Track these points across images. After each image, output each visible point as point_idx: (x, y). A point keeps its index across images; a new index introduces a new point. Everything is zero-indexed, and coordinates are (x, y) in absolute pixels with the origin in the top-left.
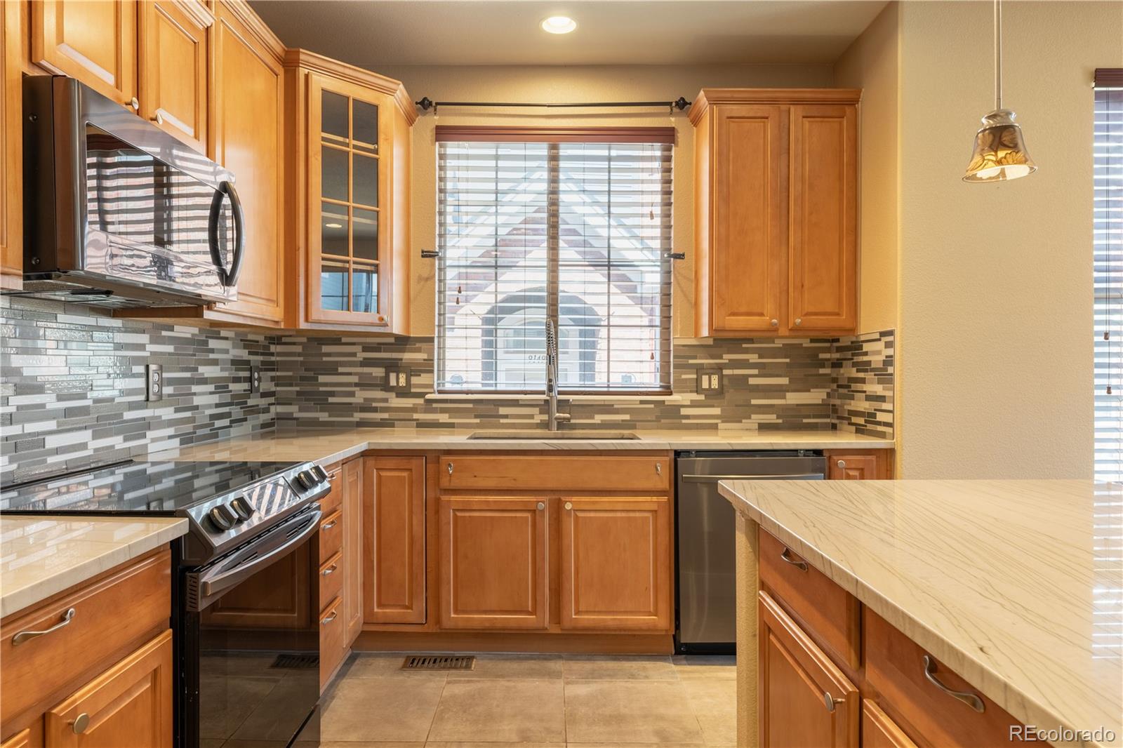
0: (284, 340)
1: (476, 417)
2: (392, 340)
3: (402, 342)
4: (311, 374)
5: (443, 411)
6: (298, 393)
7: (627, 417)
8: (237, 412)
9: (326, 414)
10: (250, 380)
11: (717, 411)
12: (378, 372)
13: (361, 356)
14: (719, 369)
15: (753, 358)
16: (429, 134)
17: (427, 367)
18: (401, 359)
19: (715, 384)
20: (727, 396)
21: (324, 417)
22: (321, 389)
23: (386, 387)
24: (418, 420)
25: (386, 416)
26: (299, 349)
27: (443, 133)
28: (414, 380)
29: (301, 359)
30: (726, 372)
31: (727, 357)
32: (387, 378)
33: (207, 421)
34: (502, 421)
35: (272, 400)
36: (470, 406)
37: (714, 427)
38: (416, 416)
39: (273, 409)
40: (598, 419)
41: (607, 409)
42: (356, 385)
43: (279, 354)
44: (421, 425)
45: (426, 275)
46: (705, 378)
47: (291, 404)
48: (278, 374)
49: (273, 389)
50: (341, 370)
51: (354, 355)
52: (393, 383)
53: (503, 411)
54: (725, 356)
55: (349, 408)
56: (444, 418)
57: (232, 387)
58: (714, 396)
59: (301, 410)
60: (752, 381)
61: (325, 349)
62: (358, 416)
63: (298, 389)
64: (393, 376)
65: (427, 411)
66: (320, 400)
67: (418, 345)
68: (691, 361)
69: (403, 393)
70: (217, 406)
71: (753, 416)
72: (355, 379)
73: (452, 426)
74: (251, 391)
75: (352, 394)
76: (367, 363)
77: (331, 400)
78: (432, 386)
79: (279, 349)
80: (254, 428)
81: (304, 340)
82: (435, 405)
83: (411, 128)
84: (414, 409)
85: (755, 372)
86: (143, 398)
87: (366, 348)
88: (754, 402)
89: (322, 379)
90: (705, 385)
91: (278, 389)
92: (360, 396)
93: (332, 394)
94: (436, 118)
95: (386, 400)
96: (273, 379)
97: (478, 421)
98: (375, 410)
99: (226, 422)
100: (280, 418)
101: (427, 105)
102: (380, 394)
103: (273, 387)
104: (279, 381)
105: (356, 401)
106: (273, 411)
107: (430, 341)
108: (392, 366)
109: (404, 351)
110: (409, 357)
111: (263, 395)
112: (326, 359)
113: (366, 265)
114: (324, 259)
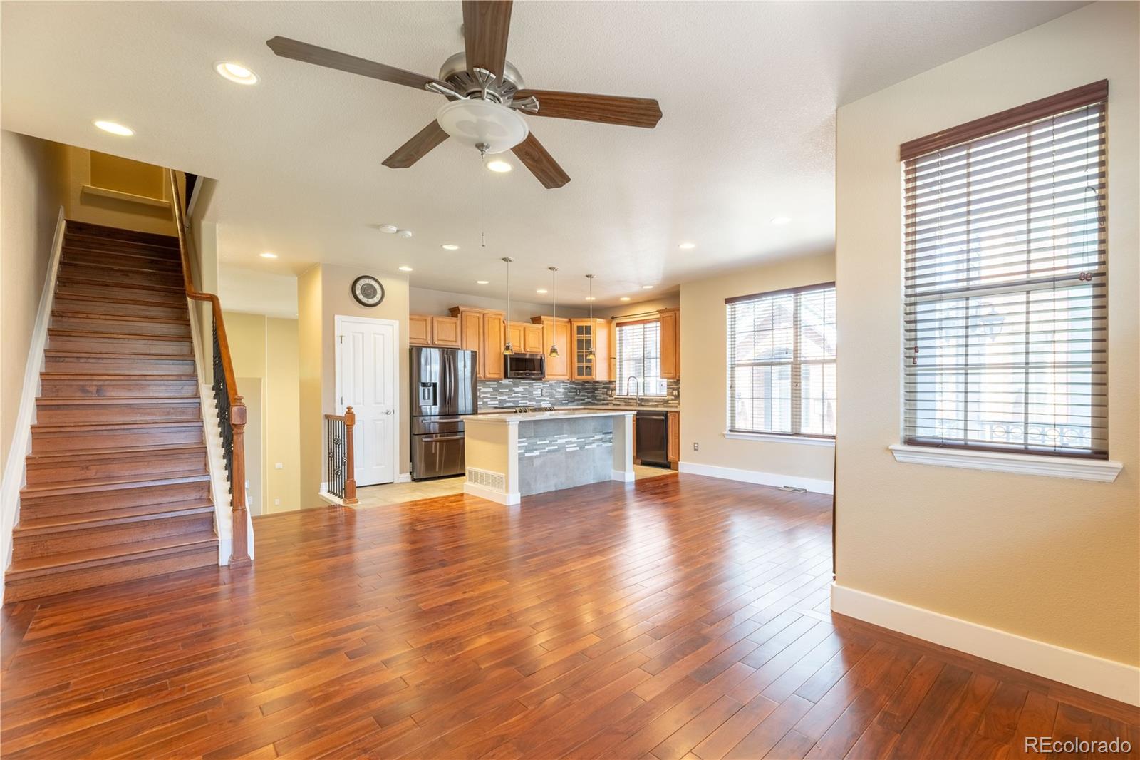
1: (624, 402)
2: (608, 382)
3: (611, 382)
4: (593, 390)
5: (618, 401)
7: (656, 403)
8: (570, 399)
10: (576, 392)
11: (677, 402)
12: (606, 390)
13: (602, 386)
16: (614, 325)
17: (614, 389)
19: (676, 393)
21: (596, 402)
22: (595, 395)
23: (606, 394)
25: (607, 402)
26: (588, 384)
27: (618, 325)
28: (613, 392)
29: (590, 387)
32: (606, 392)
33: (560, 401)
34: (629, 404)
35: (586, 397)
36: (622, 398)
38: (613, 402)
40: (650, 404)
41: (652, 400)
42: (602, 394)
43: (586, 386)
44: (614, 405)
45: (615, 364)
46: (674, 392)
47: (590, 398)
50: (598, 390)
51: (600, 386)
52: (608, 393)
55: (600, 400)
56: (618, 403)
57: (568, 394)
58: (676, 397)
59: (592, 400)
61: (596, 384)
62: (602, 402)
63: (591, 395)
64: (609, 391)
65: (615, 401)
66: (594, 397)
67: (613, 383)
68: (671, 387)
69: (611, 396)
70: (563, 398)
72: (601, 392)
73: (619, 405)
74: (576, 395)
75: (601, 396)
76: (603, 388)
78: (616, 394)
79: (586, 384)
80: (577, 404)
81: (590, 382)
82: (617, 399)
83: (611, 325)
86: (541, 395)
87: (604, 384)
89: (595, 392)
90: (674, 394)
91: (588, 395)
92: (603, 396)
93: (597, 396)
94: (616, 321)
95: (607, 398)
96: (585, 392)
97: (625, 404)
98: (605, 400)
99: (566, 402)
100: (588, 402)
101: (613, 318)
102: (605, 396)
103: (586, 394)
104: (588, 393)
105: (601, 398)
106: (586, 400)
107: (615, 381)
108: (608, 388)
109: (610, 384)
110: (611, 386)
111: (582, 396)
112: (596, 387)
113: (588, 364)
114: (578, 364)
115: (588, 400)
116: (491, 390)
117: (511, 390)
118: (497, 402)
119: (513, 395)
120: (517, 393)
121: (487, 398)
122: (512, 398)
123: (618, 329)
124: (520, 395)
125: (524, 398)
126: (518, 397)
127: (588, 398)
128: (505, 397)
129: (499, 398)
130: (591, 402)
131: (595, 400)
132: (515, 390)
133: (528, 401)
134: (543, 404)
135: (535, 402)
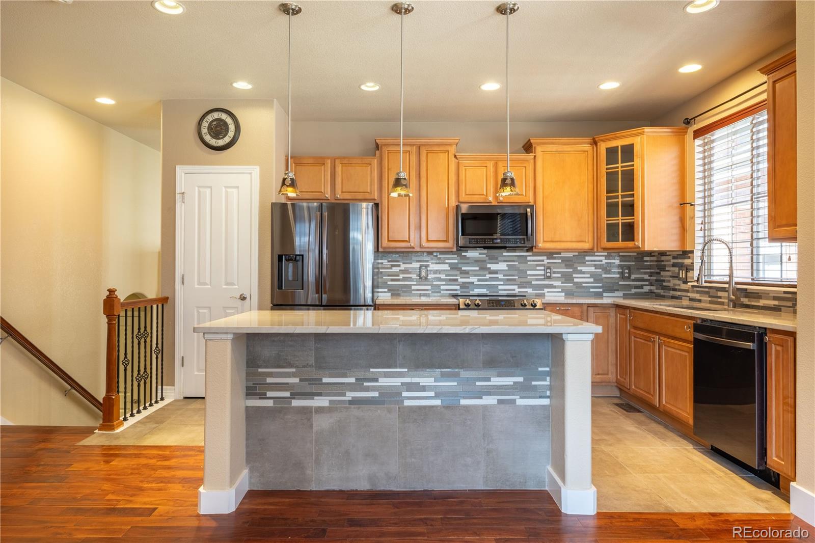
0: (652, 254)
1: (709, 297)
2: (681, 253)
3: (684, 254)
4: (658, 271)
5: (698, 292)
6: (656, 280)
9: (663, 291)
10: (621, 273)
12: (677, 270)
13: (673, 261)
16: (692, 135)
17: (689, 268)
18: (684, 263)
21: (661, 292)
22: (661, 278)
23: (679, 277)
24: (689, 297)
25: (679, 293)
26: (655, 258)
27: (699, 134)
29: (656, 263)
32: (679, 273)
34: (719, 300)
35: (645, 283)
36: (707, 290)
38: (689, 294)
39: (645, 287)
42: (671, 277)
43: (651, 261)
44: (690, 299)
45: (692, 216)
48: (651, 271)
49: (649, 278)
50: (667, 269)
51: (670, 261)
52: (681, 276)
53: (720, 294)
55: (669, 289)
57: (605, 276)
59: (657, 289)
61: (663, 258)
62: (672, 293)
63: (655, 278)
64: (681, 272)
65: (692, 292)
66: (660, 283)
67: (689, 255)
69: (684, 281)
70: (592, 283)
72: (670, 274)
73: (700, 301)
74: (622, 278)
75: (669, 281)
76: (674, 265)
77: (664, 284)
78: (693, 278)
81: (657, 254)
82: (695, 289)
83: (687, 136)
84: (687, 291)
87: (674, 258)
89: (662, 273)
93: (664, 281)
94: (695, 126)
95: (679, 285)
96: (646, 273)
97: (710, 299)
98: (676, 290)
99: (600, 290)
100: (651, 292)
101: (688, 122)
102: (677, 282)
103: (646, 277)
105: (671, 284)
106: (647, 289)
107: (692, 252)
109: (685, 258)
110: (687, 262)
111: (634, 280)
112: (663, 263)
113: (628, 219)
114: (607, 220)
115: (652, 288)
116: (446, 267)
117: (484, 268)
118: (458, 287)
119: (488, 276)
120: (496, 272)
121: (440, 279)
122: (486, 280)
123: (698, 142)
124: (501, 276)
125: (509, 282)
126: (497, 279)
127: (651, 284)
128: (474, 279)
129: (461, 280)
130: (655, 293)
131: (662, 289)
132: (492, 269)
133: (517, 286)
134: (548, 292)
135: (531, 289)
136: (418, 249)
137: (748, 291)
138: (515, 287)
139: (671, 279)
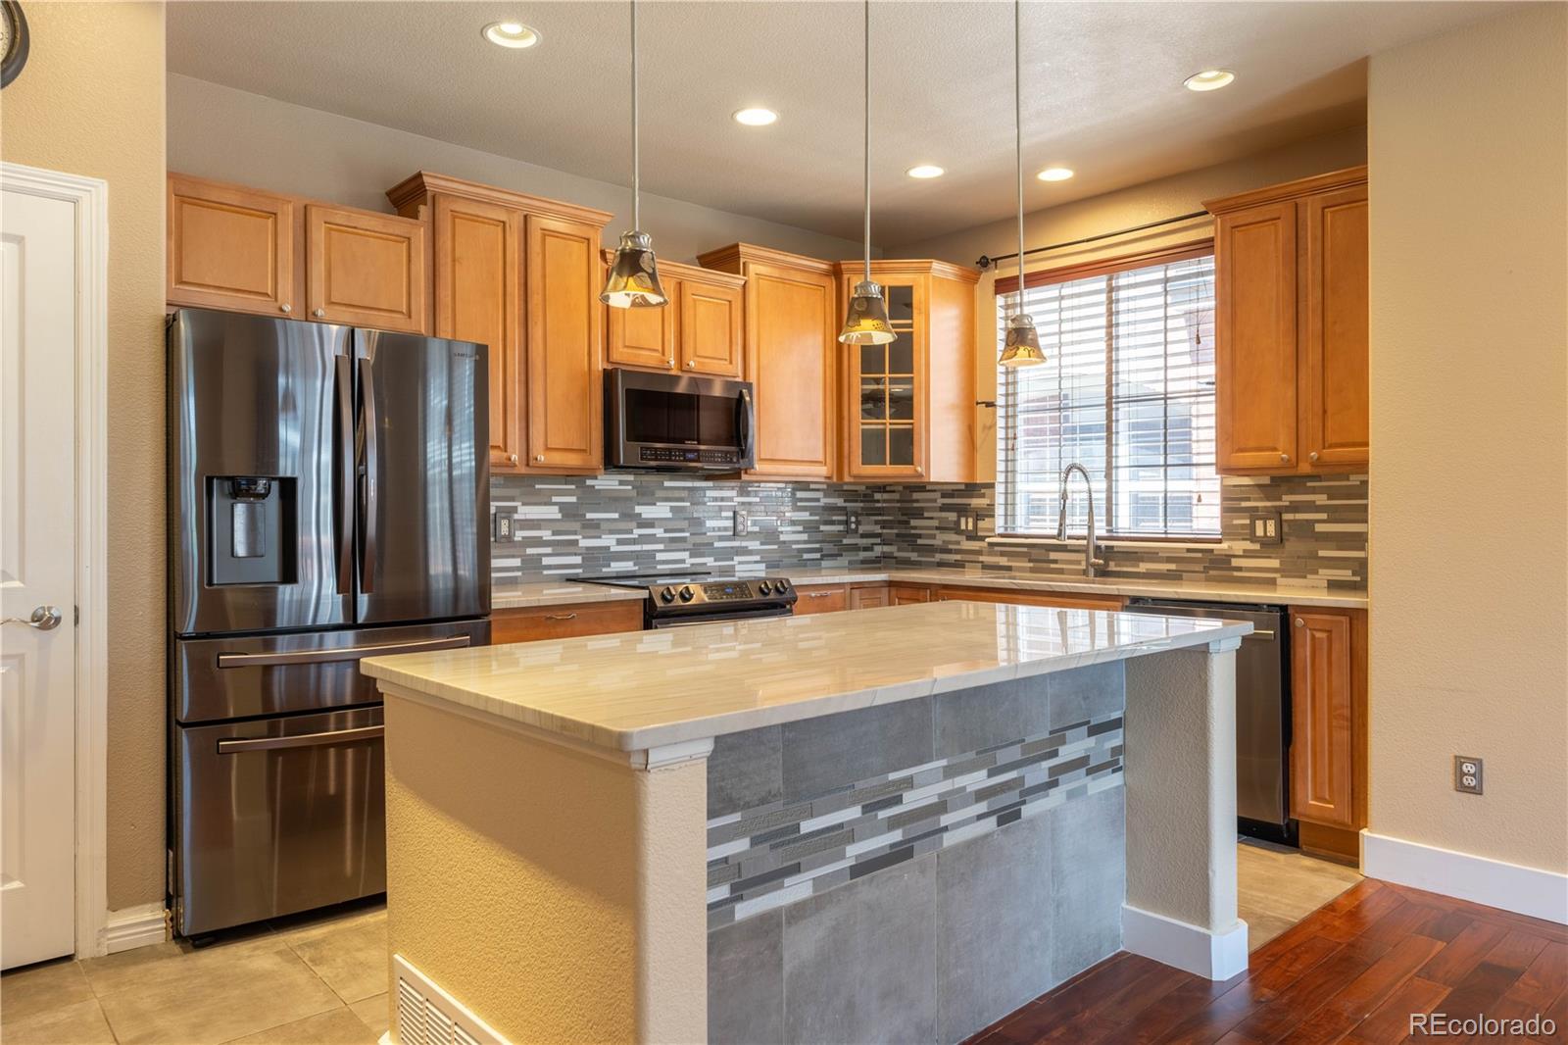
0: (888, 489)
1: (1030, 561)
2: (963, 487)
3: (971, 489)
4: (905, 518)
5: (1002, 554)
6: (897, 535)
7: (1173, 567)
8: (829, 548)
9: (915, 554)
10: (847, 523)
11: (1275, 563)
12: (952, 516)
13: (941, 501)
14: (1278, 513)
15: (1321, 499)
16: (991, 288)
17: (988, 512)
18: (970, 505)
19: (1271, 531)
20: (1287, 545)
21: (914, 556)
22: (913, 531)
23: (958, 531)
24: (982, 562)
25: (958, 557)
26: (896, 496)
27: (1005, 286)
28: (981, 524)
29: (899, 505)
30: (1286, 516)
31: (1287, 499)
32: (958, 523)
33: (795, 553)
34: (1053, 566)
35: (878, 540)
36: (1025, 550)
37: (1272, 583)
38: (981, 558)
39: (876, 548)
40: (1143, 567)
41: (1152, 556)
42: (937, 528)
43: (885, 501)
44: (986, 567)
45: (988, 424)
46: (1259, 524)
47: (891, 544)
48: (885, 518)
49: (880, 531)
50: (926, 515)
51: (935, 501)
52: (963, 527)
53: (1053, 556)
54: (1284, 497)
55: (931, 550)
56: (1003, 561)
57: (822, 528)
58: (1269, 546)
59: (899, 550)
60: (1319, 528)
61: (916, 496)
62: (938, 557)
63: (895, 531)
64: (963, 520)
65: (990, 554)
66: (909, 540)
67: (983, 491)
68: (1244, 504)
69: (973, 536)
70: (805, 542)
71: (1321, 571)
72: (935, 523)
73: (1009, 568)
74: (847, 532)
75: (933, 537)
76: (944, 508)
77: (919, 541)
78: (993, 530)
79: (886, 496)
80: (850, 562)
81: (901, 488)
82: (996, 548)
83: (977, 286)
84: (979, 552)
85: (1324, 516)
86: (731, 533)
87: (944, 496)
88: (1321, 553)
89: (913, 522)
90: (1260, 532)
91: (885, 531)
92: (940, 538)
93: (920, 536)
94: (997, 271)
95: (958, 543)
96: (877, 522)
97: (1031, 565)
98: (950, 551)
99: (818, 556)
100: (886, 556)
101: (984, 263)
102: (954, 537)
103: (878, 529)
104: (884, 525)
105: (937, 543)
106: (878, 550)
107: (991, 486)
108: (963, 511)
109: (972, 497)
110: (976, 502)
111: (863, 536)
112: (915, 505)
113: (901, 424)
114: (863, 424)
115: (886, 549)
116: (553, 513)
117: (629, 516)
118: (578, 560)
119: (637, 532)
120: (650, 523)
121: (538, 542)
122: (634, 542)
123: (1000, 300)
124: (659, 532)
125: (673, 544)
126: (652, 539)
127: (884, 543)
128: (608, 541)
129: (584, 543)
130: (896, 558)
131: (913, 551)
132: (643, 516)
133: (687, 553)
134: (740, 563)
135: (712, 559)
136: (523, 470)
137: (1115, 550)
138: (685, 555)
139: (937, 532)
